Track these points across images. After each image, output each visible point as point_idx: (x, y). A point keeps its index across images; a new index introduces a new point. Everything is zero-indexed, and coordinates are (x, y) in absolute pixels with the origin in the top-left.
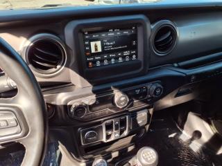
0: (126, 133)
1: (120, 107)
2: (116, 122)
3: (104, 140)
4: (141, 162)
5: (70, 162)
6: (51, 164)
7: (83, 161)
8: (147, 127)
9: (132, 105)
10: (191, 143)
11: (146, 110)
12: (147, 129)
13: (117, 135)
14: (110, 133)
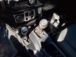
0: (33, 18)
1: (32, 3)
2: (29, 12)
3: (25, 20)
4: (41, 25)
5: (12, 32)
6: (5, 35)
7: (17, 30)
8: (41, 15)
9: (36, 4)
10: (54, 23)
11: (41, 7)
12: (41, 16)
13: (30, 18)
14: (27, 17)
